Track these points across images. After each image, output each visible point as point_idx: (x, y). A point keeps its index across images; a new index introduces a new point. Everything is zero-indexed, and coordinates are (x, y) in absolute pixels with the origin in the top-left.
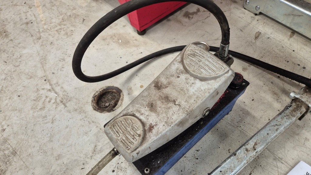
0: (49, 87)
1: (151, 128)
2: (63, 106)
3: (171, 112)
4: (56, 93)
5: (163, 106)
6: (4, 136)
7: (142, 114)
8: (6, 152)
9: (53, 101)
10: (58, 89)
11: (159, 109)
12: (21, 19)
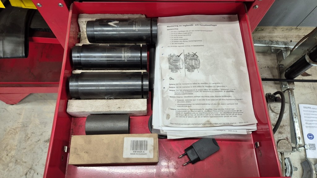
1: (287, 138)
3: (286, 129)
5: (283, 130)
7: (281, 137)
11: (283, 132)
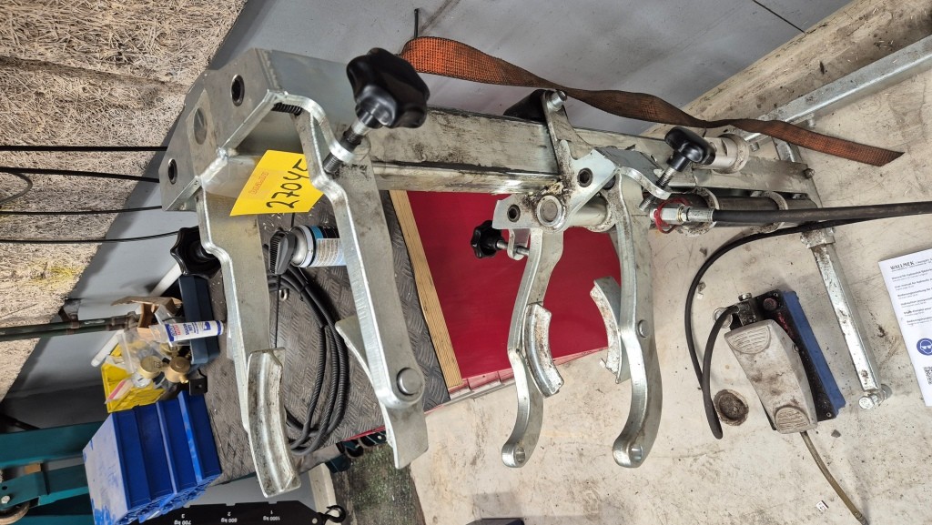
0: (691, 459)
1: (794, 401)
2: (722, 453)
3: (786, 381)
4: (702, 455)
5: (778, 384)
6: (737, 516)
7: (779, 403)
8: (757, 518)
9: (711, 461)
10: (697, 451)
11: (780, 389)
12: (571, 460)
